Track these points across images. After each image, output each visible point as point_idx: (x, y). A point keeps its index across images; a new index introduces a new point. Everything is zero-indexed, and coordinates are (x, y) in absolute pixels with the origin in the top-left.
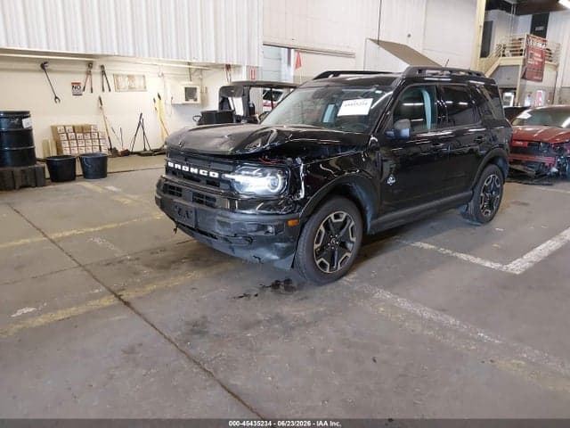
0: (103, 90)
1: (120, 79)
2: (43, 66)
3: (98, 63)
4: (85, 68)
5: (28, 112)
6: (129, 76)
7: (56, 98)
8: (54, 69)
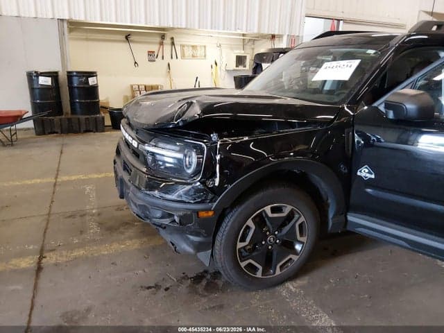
0: (172, 57)
1: (186, 48)
2: (127, 38)
3: (169, 35)
4: (158, 39)
5: (95, 73)
6: (193, 46)
7: (136, 63)
8: (136, 40)
